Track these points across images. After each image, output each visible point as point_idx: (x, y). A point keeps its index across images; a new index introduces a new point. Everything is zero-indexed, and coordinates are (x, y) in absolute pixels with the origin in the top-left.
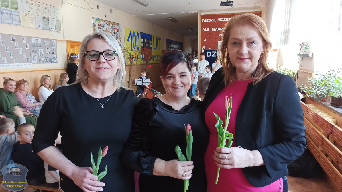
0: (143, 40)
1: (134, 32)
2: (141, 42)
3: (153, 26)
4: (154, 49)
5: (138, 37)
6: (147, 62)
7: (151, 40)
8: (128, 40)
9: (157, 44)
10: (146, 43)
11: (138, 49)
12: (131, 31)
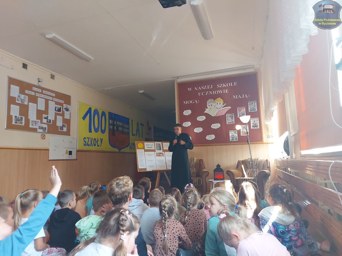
0: (114, 122)
1: (96, 110)
2: (109, 124)
3: (132, 109)
4: (133, 135)
5: (103, 117)
6: (120, 150)
7: (128, 123)
8: (84, 118)
9: (138, 130)
10: (118, 126)
11: (103, 132)
12: (90, 108)
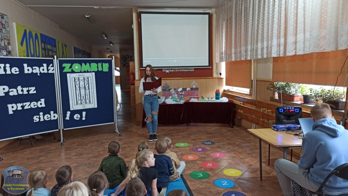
0: (45, 46)
1: (30, 33)
2: (42, 49)
3: (56, 27)
5: (37, 40)
7: (55, 46)
8: (22, 44)
9: (63, 53)
10: (49, 50)
12: (25, 31)
